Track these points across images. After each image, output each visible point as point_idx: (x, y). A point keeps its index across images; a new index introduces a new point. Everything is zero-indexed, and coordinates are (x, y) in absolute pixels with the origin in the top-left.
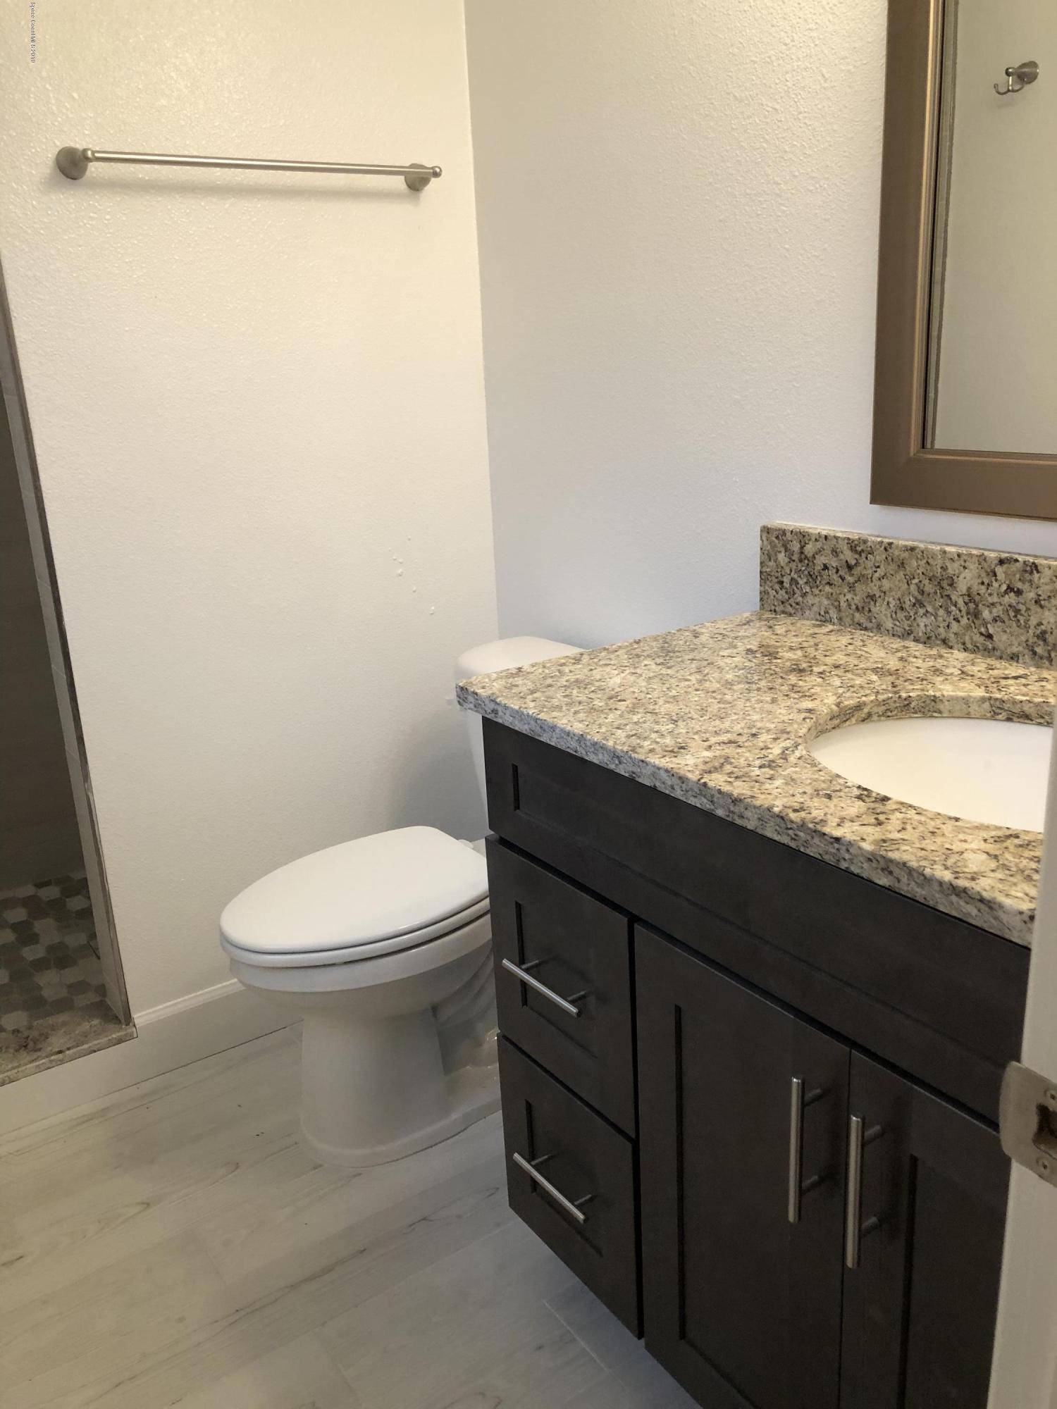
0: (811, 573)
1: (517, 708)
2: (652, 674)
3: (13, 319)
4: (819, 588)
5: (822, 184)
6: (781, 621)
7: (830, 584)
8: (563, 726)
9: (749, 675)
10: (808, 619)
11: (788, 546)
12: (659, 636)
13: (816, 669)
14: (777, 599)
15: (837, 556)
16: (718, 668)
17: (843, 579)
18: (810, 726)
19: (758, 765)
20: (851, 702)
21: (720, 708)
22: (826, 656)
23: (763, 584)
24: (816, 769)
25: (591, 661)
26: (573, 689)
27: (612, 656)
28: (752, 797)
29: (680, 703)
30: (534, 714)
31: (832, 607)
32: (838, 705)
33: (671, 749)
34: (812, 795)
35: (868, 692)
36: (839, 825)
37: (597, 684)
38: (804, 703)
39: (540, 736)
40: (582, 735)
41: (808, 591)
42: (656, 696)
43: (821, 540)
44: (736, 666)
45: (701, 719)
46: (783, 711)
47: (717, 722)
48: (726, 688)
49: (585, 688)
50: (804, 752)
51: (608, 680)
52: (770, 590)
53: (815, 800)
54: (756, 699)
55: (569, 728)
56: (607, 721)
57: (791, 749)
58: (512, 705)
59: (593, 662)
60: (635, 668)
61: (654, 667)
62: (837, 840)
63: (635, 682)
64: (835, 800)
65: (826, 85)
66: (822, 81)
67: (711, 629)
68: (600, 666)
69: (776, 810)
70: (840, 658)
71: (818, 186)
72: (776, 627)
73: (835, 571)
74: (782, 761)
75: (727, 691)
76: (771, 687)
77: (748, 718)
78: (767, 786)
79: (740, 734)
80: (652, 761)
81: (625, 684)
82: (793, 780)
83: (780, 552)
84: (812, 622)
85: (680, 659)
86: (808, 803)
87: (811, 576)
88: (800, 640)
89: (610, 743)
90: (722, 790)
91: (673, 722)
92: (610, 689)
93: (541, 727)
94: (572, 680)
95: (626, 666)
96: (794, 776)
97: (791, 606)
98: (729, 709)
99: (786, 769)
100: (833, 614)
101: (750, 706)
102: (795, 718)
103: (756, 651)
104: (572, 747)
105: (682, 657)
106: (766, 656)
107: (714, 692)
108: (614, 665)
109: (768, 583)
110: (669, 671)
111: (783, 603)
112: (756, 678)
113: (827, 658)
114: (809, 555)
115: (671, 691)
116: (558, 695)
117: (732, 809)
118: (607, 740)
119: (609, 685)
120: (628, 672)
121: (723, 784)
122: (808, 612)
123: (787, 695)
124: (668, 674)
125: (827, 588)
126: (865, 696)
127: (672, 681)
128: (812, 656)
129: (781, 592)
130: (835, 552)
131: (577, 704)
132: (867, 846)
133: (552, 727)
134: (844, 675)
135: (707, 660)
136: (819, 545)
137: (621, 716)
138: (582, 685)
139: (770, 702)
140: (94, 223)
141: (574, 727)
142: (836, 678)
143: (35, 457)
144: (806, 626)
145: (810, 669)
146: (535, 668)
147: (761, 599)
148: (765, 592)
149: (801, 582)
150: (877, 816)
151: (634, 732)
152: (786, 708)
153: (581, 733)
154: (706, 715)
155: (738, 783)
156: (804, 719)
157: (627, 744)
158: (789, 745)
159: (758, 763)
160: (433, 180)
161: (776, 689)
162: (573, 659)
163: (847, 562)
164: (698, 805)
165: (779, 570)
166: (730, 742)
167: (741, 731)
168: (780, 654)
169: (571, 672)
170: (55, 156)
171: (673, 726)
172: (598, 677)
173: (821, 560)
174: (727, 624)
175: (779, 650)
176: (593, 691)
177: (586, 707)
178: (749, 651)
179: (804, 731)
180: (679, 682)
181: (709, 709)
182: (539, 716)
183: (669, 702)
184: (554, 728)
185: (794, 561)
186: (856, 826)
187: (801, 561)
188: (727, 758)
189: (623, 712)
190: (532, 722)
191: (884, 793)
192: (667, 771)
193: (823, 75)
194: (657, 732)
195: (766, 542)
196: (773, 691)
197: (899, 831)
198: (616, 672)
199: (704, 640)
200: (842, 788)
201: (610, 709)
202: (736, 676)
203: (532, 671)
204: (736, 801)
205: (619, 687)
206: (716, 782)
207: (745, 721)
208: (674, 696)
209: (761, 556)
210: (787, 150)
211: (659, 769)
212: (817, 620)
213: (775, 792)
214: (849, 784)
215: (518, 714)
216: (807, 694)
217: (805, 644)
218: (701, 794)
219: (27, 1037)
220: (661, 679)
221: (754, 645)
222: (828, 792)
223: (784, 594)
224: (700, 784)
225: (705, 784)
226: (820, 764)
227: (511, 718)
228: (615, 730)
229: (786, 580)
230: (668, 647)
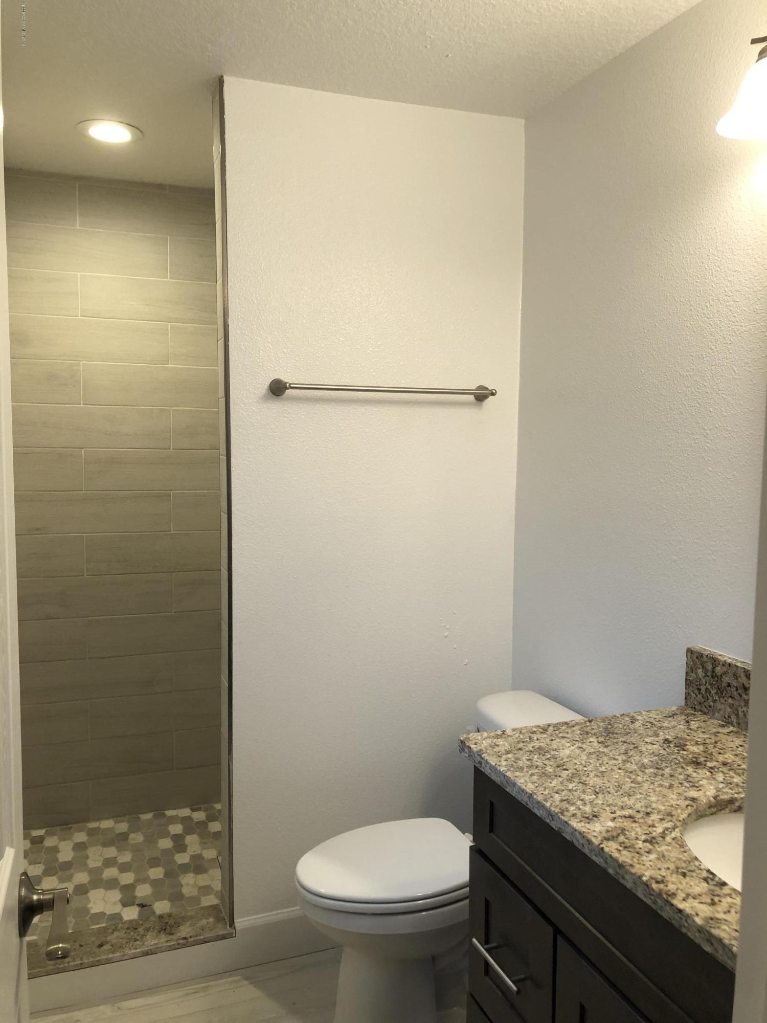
0: (720, 687)
1: (493, 764)
2: (592, 750)
3: (232, 471)
4: (725, 699)
5: (732, 434)
6: (697, 718)
7: (732, 697)
8: (520, 785)
9: (660, 762)
10: (716, 719)
11: (704, 665)
12: (607, 718)
13: (709, 764)
14: (696, 700)
15: (737, 679)
16: (640, 752)
17: (741, 696)
18: (690, 812)
19: (642, 840)
20: (726, 797)
21: (631, 787)
22: (720, 753)
23: (687, 688)
24: (683, 850)
25: (554, 732)
26: (535, 755)
27: (569, 731)
28: (631, 865)
29: (605, 778)
30: (504, 772)
31: (733, 714)
32: (715, 798)
33: (587, 816)
34: (673, 871)
35: (741, 790)
36: (684, 900)
37: (553, 753)
38: (691, 792)
39: (506, 787)
40: (531, 794)
41: (717, 699)
42: (590, 769)
43: (726, 665)
44: (653, 753)
45: (615, 794)
46: (674, 797)
47: (626, 798)
48: (640, 770)
49: (544, 755)
50: (679, 835)
51: (561, 750)
52: (692, 693)
53: (674, 875)
54: (658, 783)
55: (524, 787)
56: (551, 785)
57: (670, 830)
58: (491, 762)
59: (555, 733)
60: (583, 743)
61: (596, 744)
62: (680, 911)
63: (579, 755)
64: (688, 879)
65: (736, 377)
66: (734, 375)
67: (645, 717)
68: (559, 738)
69: (644, 879)
70: (729, 757)
71: (730, 435)
72: (692, 722)
73: (735, 689)
74: (661, 839)
75: (640, 773)
76: (672, 774)
77: (648, 798)
78: (644, 858)
79: (638, 812)
80: (572, 824)
81: (572, 756)
82: (664, 856)
83: (699, 668)
84: (719, 722)
85: (615, 741)
86: (669, 878)
87: (719, 689)
88: (706, 736)
89: (548, 805)
90: (613, 856)
91: (595, 793)
92: (560, 759)
93: (507, 782)
94: (537, 747)
95: (576, 741)
96: (666, 853)
97: (706, 707)
98: (638, 788)
99: (661, 846)
100: (734, 720)
101: (653, 789)
102: (681, 804)
103: (671, 742)
104: (524, 800)
105: (617, 738)
106: (677, 747)
107: (631, 772)
108: (569, 738)
109: (691, 687)
110: (606, 750)
111: (700, 703)
112: (664, 765)
113: (721, 755)
114: (719, 674)
115: (601, 767)
116: (524, 758)
117: (618, 871)
118: (547, 801)
119: (561, 755)
120: (576, 745)
121: (614, 851)
122: (716, 714)
123: (681, 784)
124: (603, 752)
125: (730, 700)
126: (737, 793)
127: (605, 758)
128: (710, 752)
129: (699, 696)
130: (736, 676)
131: (535, 767)
132: (698, 921)
133: (513, 784)
134: (728, 772)
135: (634, 744)
136: (725, 669)
137: (562, 783)
138: (542, 752)
139: (668, 787)
140: (285, 419)
141: (528, 786)
142: (721, 774)
143: (232, 550)
144: (713, 724)
145: (705, 763)
146: (515, 732)
147: (686, 698)
148: (688, 693)
149: (712, 692)
150: (713, 897)
151: (566, 797)
152: (678, 795)
153: (531, 792)
154: (620, 792)
155: (625, 852)
156: (687, 806)
157: (559, 807)
158: (669, 826)
159: (643, 837)
160: (491, 397)
161: (675, 776)
162: (542, 729)
163: (743, 684)
164: (598, 862)
165: (698, 680)
166: (630, 817)
167: (640, 809)
168: (688, 747)
169: (538, 739)
170: (269, 384)
171: (594, 796)
172: (555, 747)
173: (726, 679)
174: (658, 715)
175: (688, 743)
176: (548, 759)
177: (540, 771)
178: (667, 741)
179: (684, 816)
180: (609, 760)
181: (623, 787)
182: (507, 774)
183: (597, 776)
184: (514, 784)
185: (708, 676)
186: (695, 903)
187: (713, 677)
188: (623, 830)
189: (564, 780)
190: (502, 777)
191: (724, 879)
192: (580, 833)
193: (735, 372)
194: (582, 800)
195: (690, 660)
196: (672, 778)
197: (725, 913)
198: (568, 745)
199: (638, 726)
200: (696, 869)
201: (556, 776)
202: (651, 761)
203: (512, 734)
204: (621, 866)
205: (567, 758)
206: (610, 848)
207: (645, 801)
208: (603, 772)
209: (686, 668)
210: (712, 410)
211: (576, 830)
212: (723, 721)
213: (648, 864)
214: (702, 867)
215: (493, 768)
216: (697, 785)
217: (708, 741)
218: (600, 855)
219: (167, 923)
220: (598, 756)
221: (672, 736)
222: (685, 871)
223: (701, 698)
224: (599, 848)
225: (602, 849)
226: (687, 845)
227: (490, 771)
228: (553, 794)
229: (703, 688)
230: (610, 729)
